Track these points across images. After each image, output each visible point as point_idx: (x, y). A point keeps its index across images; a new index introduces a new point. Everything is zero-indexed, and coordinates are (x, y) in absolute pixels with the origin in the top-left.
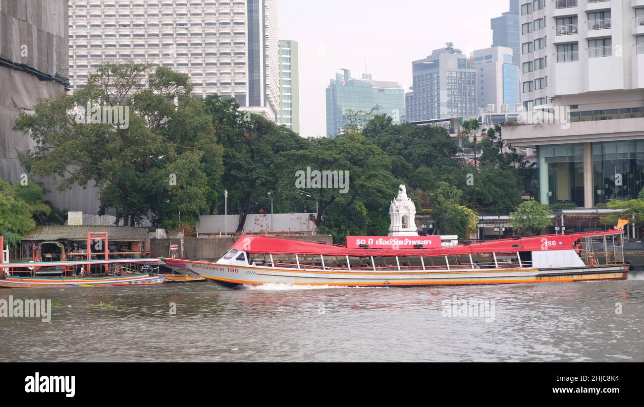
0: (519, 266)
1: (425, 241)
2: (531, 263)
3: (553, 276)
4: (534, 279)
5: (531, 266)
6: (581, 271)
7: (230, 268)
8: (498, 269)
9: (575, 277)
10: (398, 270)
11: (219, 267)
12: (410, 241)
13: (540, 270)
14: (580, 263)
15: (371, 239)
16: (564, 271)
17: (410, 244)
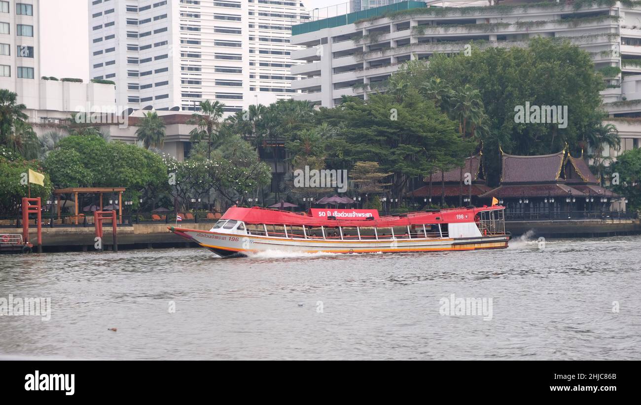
0: (440, 236)
1: (367, 214)
2: (447, 233)
3: (462, 244)
4: (450, 247)
5: (448, 236)
6: (480, 240)
7: (232, 237)
8: (426, 239)
9: (476, 246)
10: (359, 239)
11: (222, 236)
12: (356, 214)
13: (455, 239)
14: (478, 234)
15: (328, 212)
16: (469, 241)
17: (357, 216)
